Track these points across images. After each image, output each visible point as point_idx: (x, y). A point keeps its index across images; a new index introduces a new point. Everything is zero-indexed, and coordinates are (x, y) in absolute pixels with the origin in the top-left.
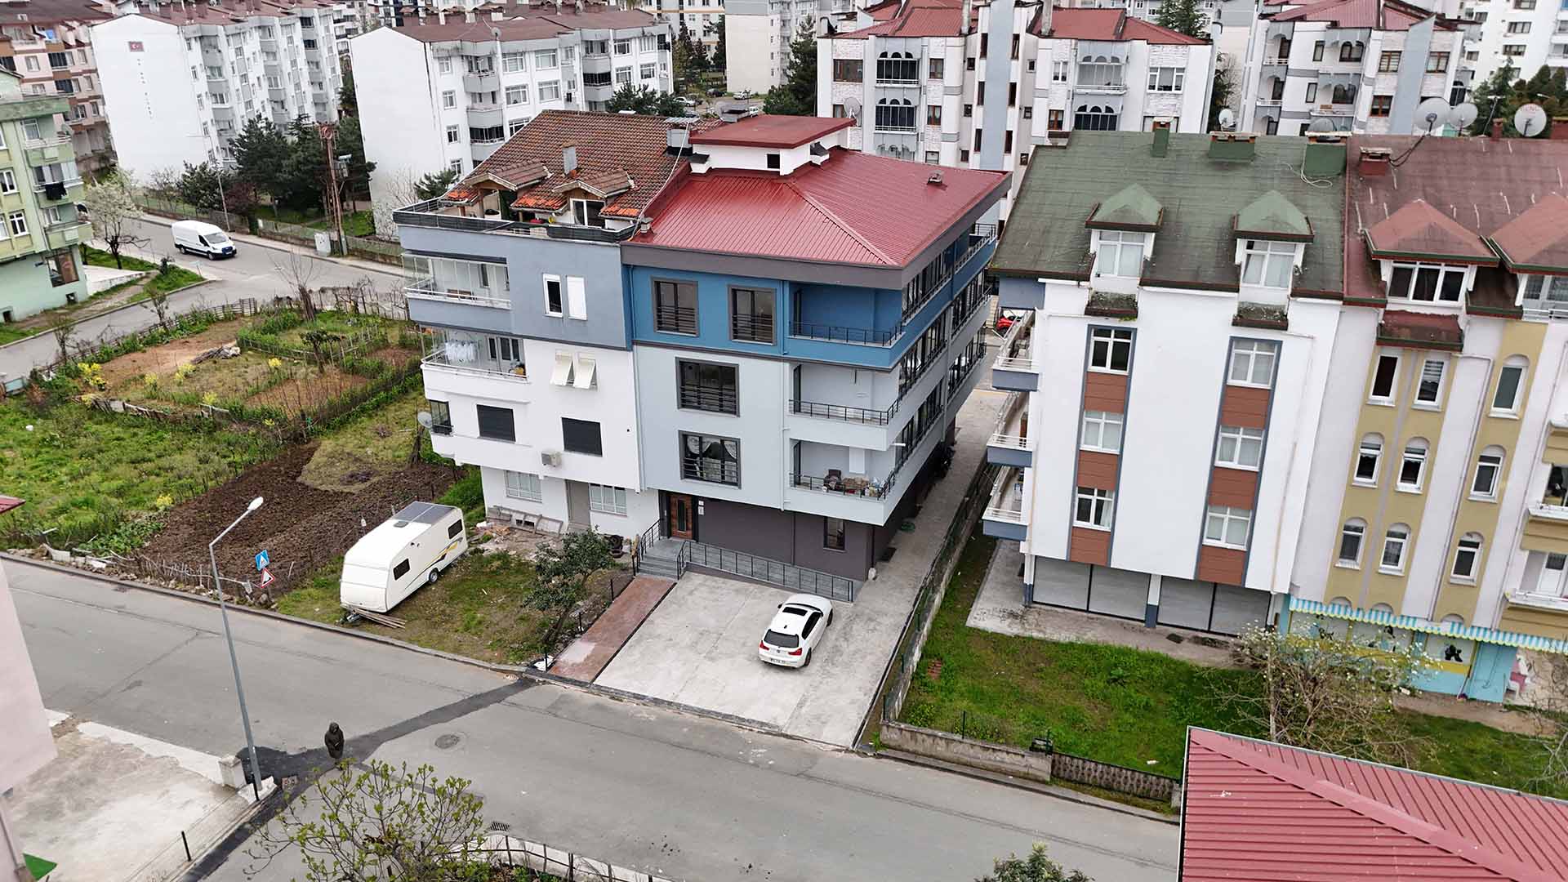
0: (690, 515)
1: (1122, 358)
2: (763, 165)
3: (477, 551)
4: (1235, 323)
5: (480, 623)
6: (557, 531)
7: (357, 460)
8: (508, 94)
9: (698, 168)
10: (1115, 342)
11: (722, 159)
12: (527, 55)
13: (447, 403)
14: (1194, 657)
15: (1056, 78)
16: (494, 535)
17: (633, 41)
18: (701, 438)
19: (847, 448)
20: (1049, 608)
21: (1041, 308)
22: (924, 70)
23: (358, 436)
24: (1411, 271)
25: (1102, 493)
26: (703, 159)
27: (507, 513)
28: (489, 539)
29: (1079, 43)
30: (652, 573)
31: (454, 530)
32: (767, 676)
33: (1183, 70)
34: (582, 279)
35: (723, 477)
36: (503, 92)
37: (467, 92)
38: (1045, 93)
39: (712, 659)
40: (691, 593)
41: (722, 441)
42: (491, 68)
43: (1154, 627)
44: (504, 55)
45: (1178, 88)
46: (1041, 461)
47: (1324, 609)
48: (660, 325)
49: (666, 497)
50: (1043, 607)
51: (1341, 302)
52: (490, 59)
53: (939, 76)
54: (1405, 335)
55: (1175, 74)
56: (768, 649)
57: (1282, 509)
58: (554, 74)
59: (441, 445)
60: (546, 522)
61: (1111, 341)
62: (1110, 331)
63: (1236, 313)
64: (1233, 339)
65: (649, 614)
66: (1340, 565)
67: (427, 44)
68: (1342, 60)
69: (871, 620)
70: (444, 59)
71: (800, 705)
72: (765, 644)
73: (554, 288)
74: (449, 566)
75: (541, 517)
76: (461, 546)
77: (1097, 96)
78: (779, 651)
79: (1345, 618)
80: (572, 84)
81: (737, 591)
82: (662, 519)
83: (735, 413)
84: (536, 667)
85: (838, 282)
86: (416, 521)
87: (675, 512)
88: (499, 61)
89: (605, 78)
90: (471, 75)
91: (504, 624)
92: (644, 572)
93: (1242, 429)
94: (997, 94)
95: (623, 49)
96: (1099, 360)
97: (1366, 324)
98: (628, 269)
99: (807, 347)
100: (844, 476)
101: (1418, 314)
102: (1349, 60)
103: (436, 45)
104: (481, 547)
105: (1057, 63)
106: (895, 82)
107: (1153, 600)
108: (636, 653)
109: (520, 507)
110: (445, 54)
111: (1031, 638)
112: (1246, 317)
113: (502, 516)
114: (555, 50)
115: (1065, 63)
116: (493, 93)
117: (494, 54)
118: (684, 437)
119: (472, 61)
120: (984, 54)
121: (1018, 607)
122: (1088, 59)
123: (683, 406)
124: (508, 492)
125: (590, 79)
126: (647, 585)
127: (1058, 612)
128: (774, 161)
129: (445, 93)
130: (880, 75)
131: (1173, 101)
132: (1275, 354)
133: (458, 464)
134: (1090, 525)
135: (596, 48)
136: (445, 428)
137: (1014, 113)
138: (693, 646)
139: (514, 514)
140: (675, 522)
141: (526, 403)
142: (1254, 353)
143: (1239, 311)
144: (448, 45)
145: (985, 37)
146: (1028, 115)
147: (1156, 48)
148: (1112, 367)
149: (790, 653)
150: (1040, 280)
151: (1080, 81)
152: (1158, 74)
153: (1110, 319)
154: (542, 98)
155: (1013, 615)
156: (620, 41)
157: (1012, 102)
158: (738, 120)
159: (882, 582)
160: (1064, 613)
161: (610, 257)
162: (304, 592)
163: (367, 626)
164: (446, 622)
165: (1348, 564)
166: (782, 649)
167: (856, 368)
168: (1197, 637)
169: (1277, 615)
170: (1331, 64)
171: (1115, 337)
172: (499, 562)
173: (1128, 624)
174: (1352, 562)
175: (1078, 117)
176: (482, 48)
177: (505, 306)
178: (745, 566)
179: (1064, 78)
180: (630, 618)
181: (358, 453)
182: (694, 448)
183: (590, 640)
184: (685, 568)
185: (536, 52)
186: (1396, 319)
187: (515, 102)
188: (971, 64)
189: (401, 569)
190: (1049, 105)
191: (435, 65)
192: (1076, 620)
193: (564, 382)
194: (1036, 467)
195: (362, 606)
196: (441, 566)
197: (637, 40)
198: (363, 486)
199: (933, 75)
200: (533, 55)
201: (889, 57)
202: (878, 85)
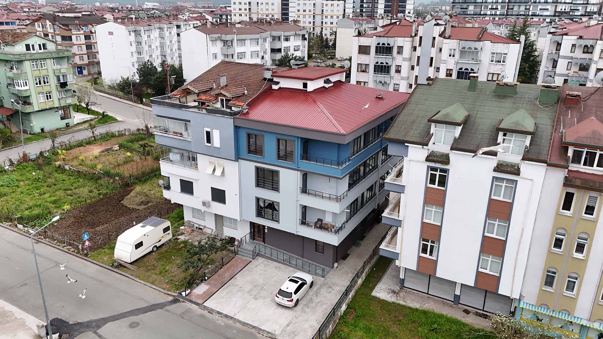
0: (262, 232)
1: (443, 182)
2: (301, 87)
3: (177, 239)
4: (495, 170)
5: (166, 271)
6: (210, 233)
7: (146, 195)
8: (238, 55)
9: (275, 87)
10: (439, 174)
11: (285, 84)
12: (247, 40)
13: (169, 178)
14: (474, 322)
15: (450, 56)
16: (185, 232)
17: (291, 36)
18: (264, 201)
19: (325, 211)
20: (411, 290)
21: (407, 156)
22: (395, 51)
23: (151, 186)
24: (583, 152)
25: (433, 242)
26: (277, 83)
27: (192, 223)
28: (182, 234)
29: (461, 41)
30: (243, 256)
31: (166, 230)
32: (277, 310)
33: (506, 54)
34: (218, 131)
35: (273, 218)
36: (236, 54)
37: (222, 54)
38: (445, 62)
39: (256, 299)
40: (256, 266)
41: (273, 203)
42: (232, 45)
43: (458, 305)
44: (237, 40)
45: (504, 62)
46: (405, 224)
47: (537, 308)
48: (250, 152)
49: (253, 225)
50: (409, 290)
51: (546, 165)
52: (232, 42)
53: (401, 53)
54: (578, 183)
55: (503, 56)
56: (279, 298)
57: (516, 259)
58: (258, 48)
59: (166, 194)
60: (206, 229)
61: (438, 173)
62: (438, 169)
63: (496, 166)
64: (494, 177)
65: (236, 274)
66: (544, 289)
67: (208, 35)
68: (584, 52)
69: (330, 287)
70: (214, 41)
71: (288, 325)
72: (278, 295)
73: (208, 133)
74: (163, 245)
75: (205, 226)
76: (169, 236)
77: (467, 63)
78: (283, 299)
79: (547, 314)
80: (265, 52)
81: (276, 267)
82: (251, 232)
83: (278, 191)
84: (182, 294)
85: (319, 139)
86: (150, 225)
87: (256, 230)
88: (235, 42)
89: (279, 50)
90: (224, 47)
91: (175, 273)
92: (240, 255)
93: (498, 220)
94: (425, 61)
95: (287, 39)
96: (432, 181)
97: (559, 176)
98: (237, 128)
99: (307, 165)
100: (324, 222)
101: (585, 173)
102: (587, 53)
103: (211, 35)
104: (179, 237)
105: (451, 50)
106: (382, 55)
107: (458, 293)
108: (225, 292)
109: (198, 222)
110: (214, 39)
111: (399, 304)
112: (500, 168)
113: (190, 224)
114: (258, 39)
115: (454, 50)
116: (232, 54)
117: (234, 40)
118: (258, 199)
119: (225, 42)
120: (420, 45)
121: (397, 288)
122: (464, 48)
123: (258, 186)
124: (193, 215)
125: (273, 51)
126: (239, 261)
127: (414, 293)
128: (305, 85)
129: (213, 54)
130: (376, 52)
131: (501, 67)
132: (514, 186)
133: (172, 202)
134: (427, 256)
135: (277, 39)
136: (168, 188)
137: (431, 70)
138: (250, 292)
139: (195, 224)
140: (256, 234)
141: (198, 180)
142: (504, 185)
143: (498, 165)
144: (216, 36)
145: (421, 38)
146: (438, 70)
147: (495, 44)
148: (438, 186)
149: (288, 301)
150: (406, 144)
151: (460, 57)
152: (495, 55)
153: (437, 164)
154: (252, 57)
155: (394, 292)
156: (286, 36)
157: (431, 65)
158: (298, 68)
159: (340, 269)
160: (416, 293)
161: (229, 122)
162: (103, 250)
163: (122, 268)
164: (153, 269)
165: (548, 289)
166: (284, 298)
167: (330, 177)
168: (477, 312)
169: (516, 307)
170: (579, 54)
171: (440, 172)
172: (183, 245)
173: (446, 302)
174: (551, 288)
175: (459, 72)
176: (228, 37)
177: (189, 140)
178: (281, 256)
179: (454, 56)
180: (227, 275)
181: (148, 193)
182: (262, 204)
183: (208, 284)
184: (256, 255)
185: (250, 39)
186: (574, 175)
187: (241, 58)
188: (415, 49)
189: (139, 245)
190: (446, 67)
191: (210, 43)
192: (422, 297)
193: (211, 172)
194: (403, 227)
195: (122, 259)
196: (158, 245)
197: (293, 36)
198: (144, 207)
199: (398, 53)
200: (249, 41)
201: (381, 45)
202: (375, 56)
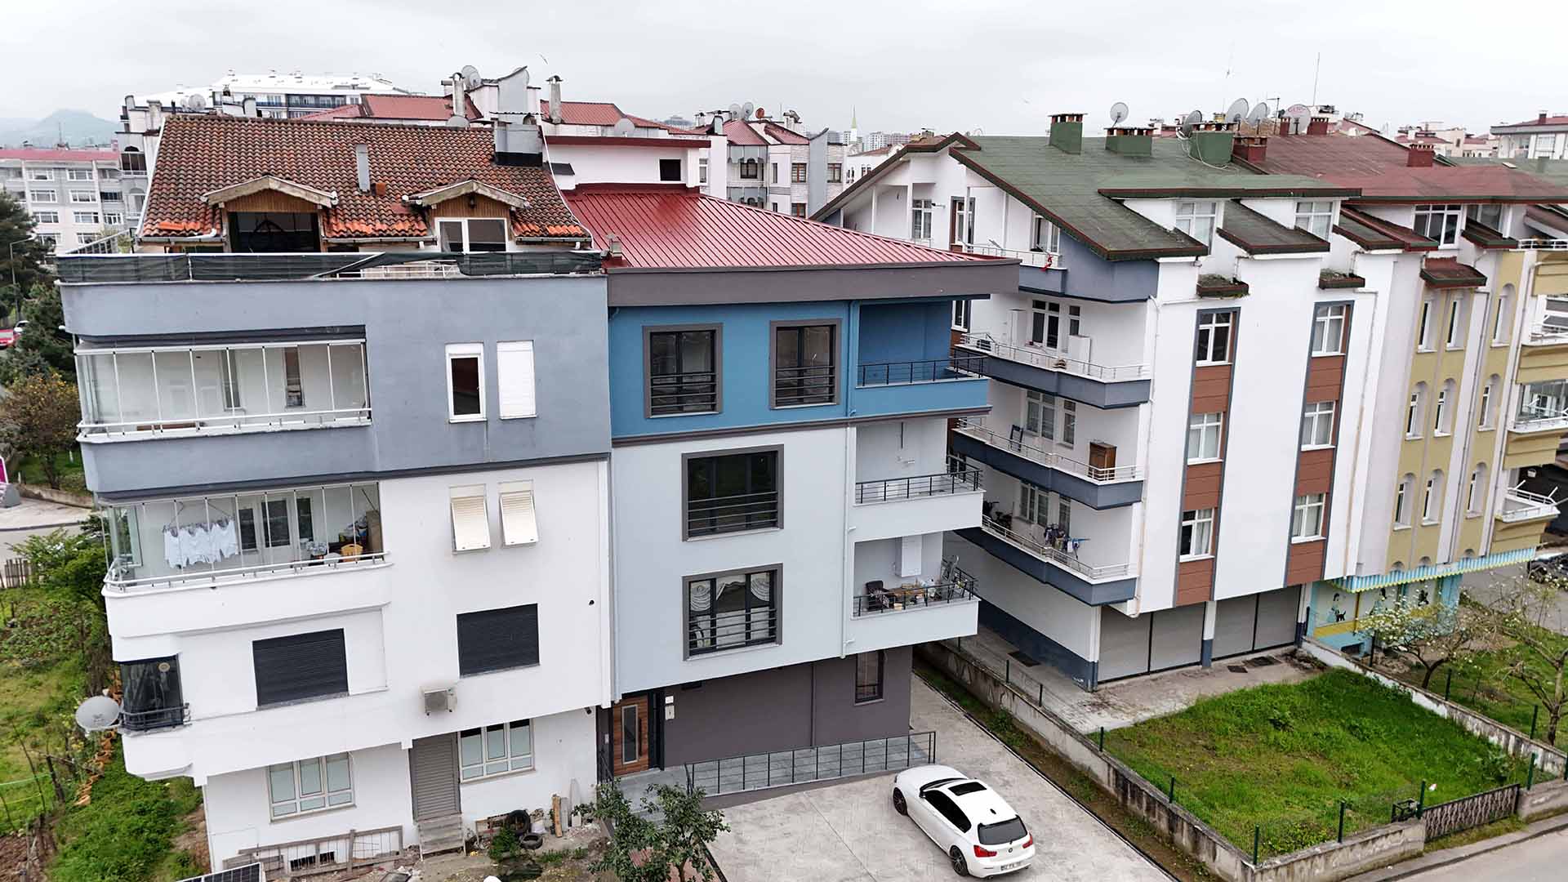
0: (646, 727)
1: (1221, 346)
2: (653, 176)
4: (1318, 288)
6: (390, 847)
9: (566, 183)
11: (592, 169)
13: (173, 659)
18: (713, 581)
19: (902, 539)
21: (1153, 296)
24: (1427, 216)
25: (1202, 514)
27: (274, 853)
34: (529, 345)
35: (748, 635)
41: (748, 576)
43: (1216, 665)
48: (655, 406)
49: (607, 714)
50: (1109, 685)
51: (1399, 251)
56: (993, 854)
57: (1352, 484)
60: (368, 839)
61: (1212, 328)
62: (1213, 315)
63: (1320, 275)
64: (1318, 305)
66: (1395, 528)
73: (466, 369)
75: (353, 835)
78: (1010, 851)
82: (600, 753)
83: (774, 524)
87: (619, 732)
93: (1319, 405)
96: (1201, 354)
98: (616, 313)
102: (748, 177)
107: (1209, 634)
109: (305, 831)
112: (1328, 281)
118: (689, 586)
121: (1087, 696)
123: (691, 535)
124: (275, 810)
127: (1122, 685)
128: (670, 169)
134: (1192, 556)
136: (163, 715)
139: (284, 852)
140: (620, 749)
141: (378, 609)
142: (1328, 318)
143: (1323, 273)
148: (1213, 359)
149: (1026, 846)
150: (1160, 260)
153: (1215, 300)
155: (1097, 705)
160: (1128, 684)
166: (1015, 843)
169: (1308, 609)
171: (1217, 322)
173: (1187, 672)
177: (351, 422)
182: (703, 600)
194: (1144, 499)
